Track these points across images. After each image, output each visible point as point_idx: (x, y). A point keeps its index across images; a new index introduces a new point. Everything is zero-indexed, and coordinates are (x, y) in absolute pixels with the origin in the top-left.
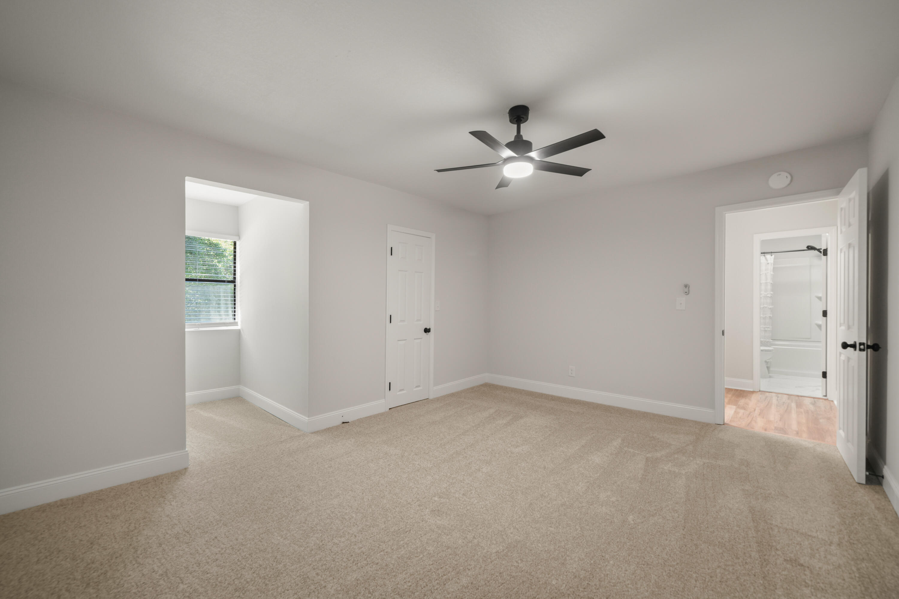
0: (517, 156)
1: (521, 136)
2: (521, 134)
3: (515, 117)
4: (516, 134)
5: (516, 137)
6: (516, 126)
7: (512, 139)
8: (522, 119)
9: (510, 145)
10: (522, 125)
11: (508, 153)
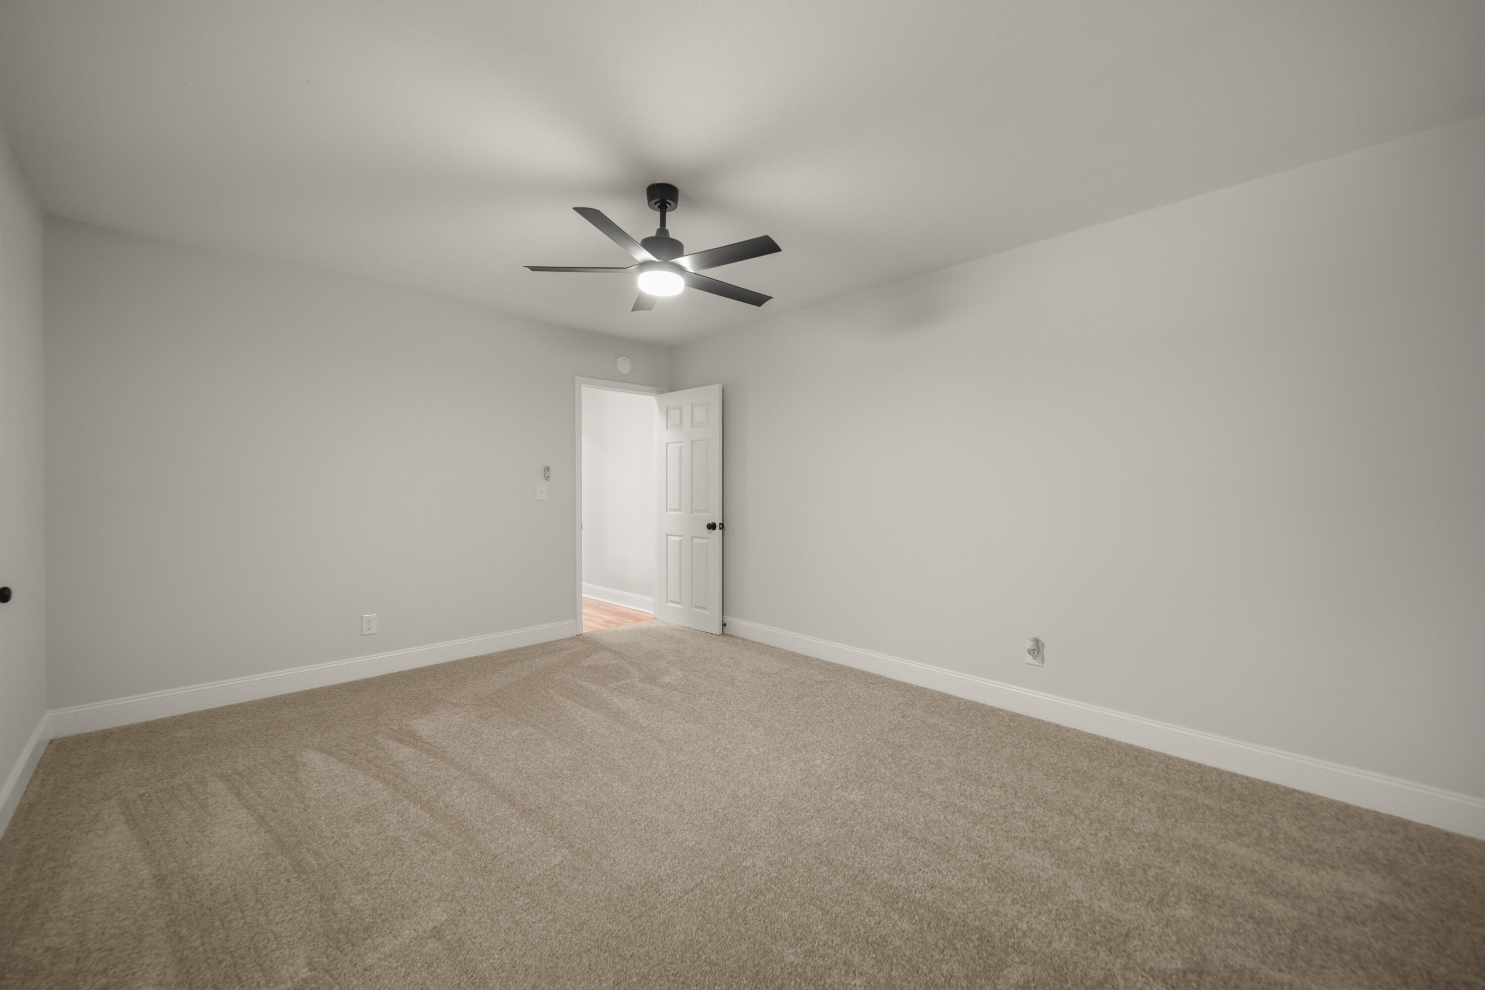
0: (657, 260)
1: (667, 232)
2: (667, 228)
3: (658, 200)
4: (659, 227)
5: (659, 231)
6: (658, 214)
7: (653, 234)
8: (668, 205)
9: (648, 244)
10: (669, 214)
11: (644, 255)
